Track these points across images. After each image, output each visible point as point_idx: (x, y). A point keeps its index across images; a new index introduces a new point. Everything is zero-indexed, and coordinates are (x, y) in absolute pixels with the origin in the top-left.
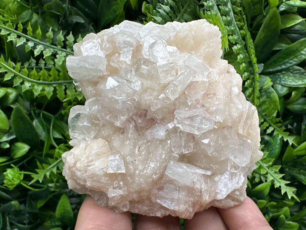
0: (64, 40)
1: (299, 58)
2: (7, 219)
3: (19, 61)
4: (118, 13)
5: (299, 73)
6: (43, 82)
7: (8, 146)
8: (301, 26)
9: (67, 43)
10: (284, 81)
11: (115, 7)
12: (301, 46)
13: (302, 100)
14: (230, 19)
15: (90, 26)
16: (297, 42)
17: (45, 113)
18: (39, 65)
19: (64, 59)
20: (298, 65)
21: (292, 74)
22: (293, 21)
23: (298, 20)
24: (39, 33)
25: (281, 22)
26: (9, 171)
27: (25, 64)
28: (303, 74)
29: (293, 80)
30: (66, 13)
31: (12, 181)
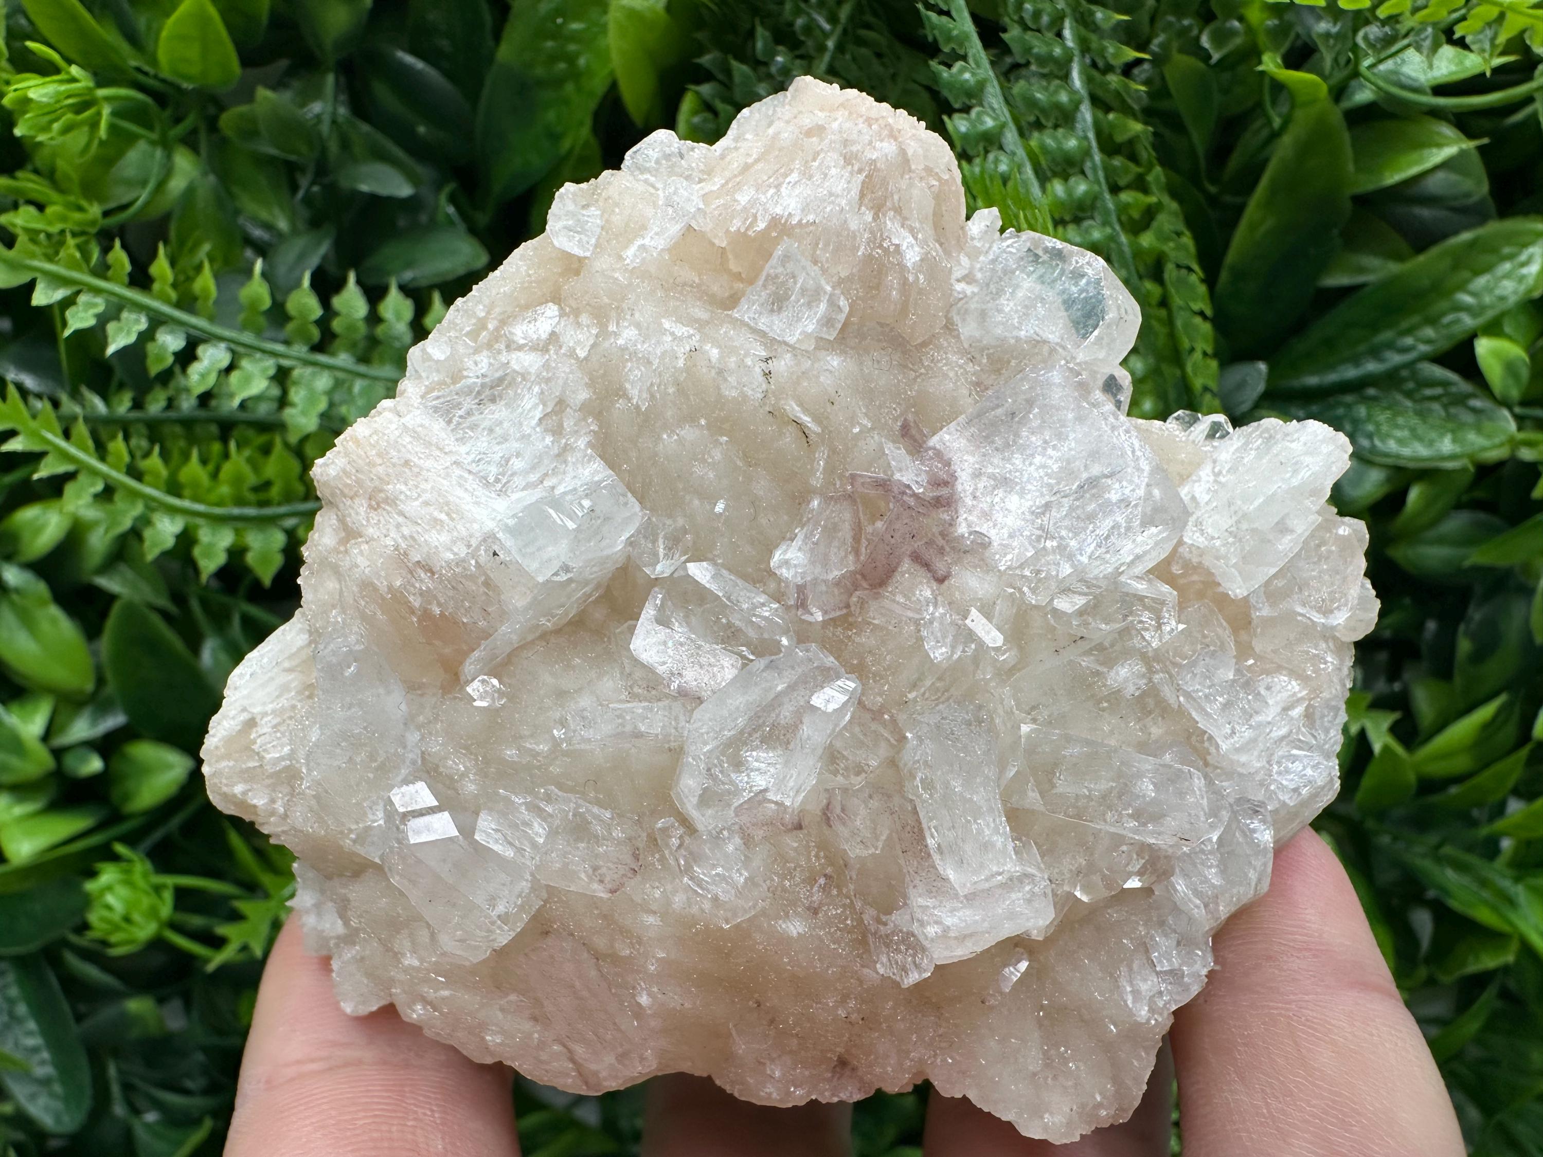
0: (322, 316)
1: (1443, 326)
2: (112, 1071)
3: (121, 386)
4: (566, 144)
5: (1445, 400)
6: (236, 511)
7: (95, 764)
8: (1453, 177)
9: (336, 325)
10: (1370, 436)
11: (551, 116)
12: (1456, 266)
13: (1457, 523)
14: (1086, 193)
15: (443, 198)
16: (1434, 251)
17: (255, 611)
18: (213, 403)
19: (322, 405)
20: (1441, 359)
21: (1408, 403)
22: (1415, 156)
23: (1439, 146)
24: (205, 290)
25: (1356, 161)
26: (108, 875)
27: (149, 398)
28: (1461, 400)
29: (1413, 430)
30: (324, 151)
31: (124, 925)
